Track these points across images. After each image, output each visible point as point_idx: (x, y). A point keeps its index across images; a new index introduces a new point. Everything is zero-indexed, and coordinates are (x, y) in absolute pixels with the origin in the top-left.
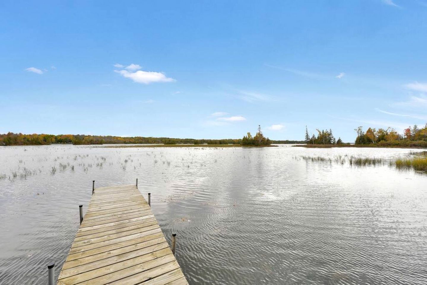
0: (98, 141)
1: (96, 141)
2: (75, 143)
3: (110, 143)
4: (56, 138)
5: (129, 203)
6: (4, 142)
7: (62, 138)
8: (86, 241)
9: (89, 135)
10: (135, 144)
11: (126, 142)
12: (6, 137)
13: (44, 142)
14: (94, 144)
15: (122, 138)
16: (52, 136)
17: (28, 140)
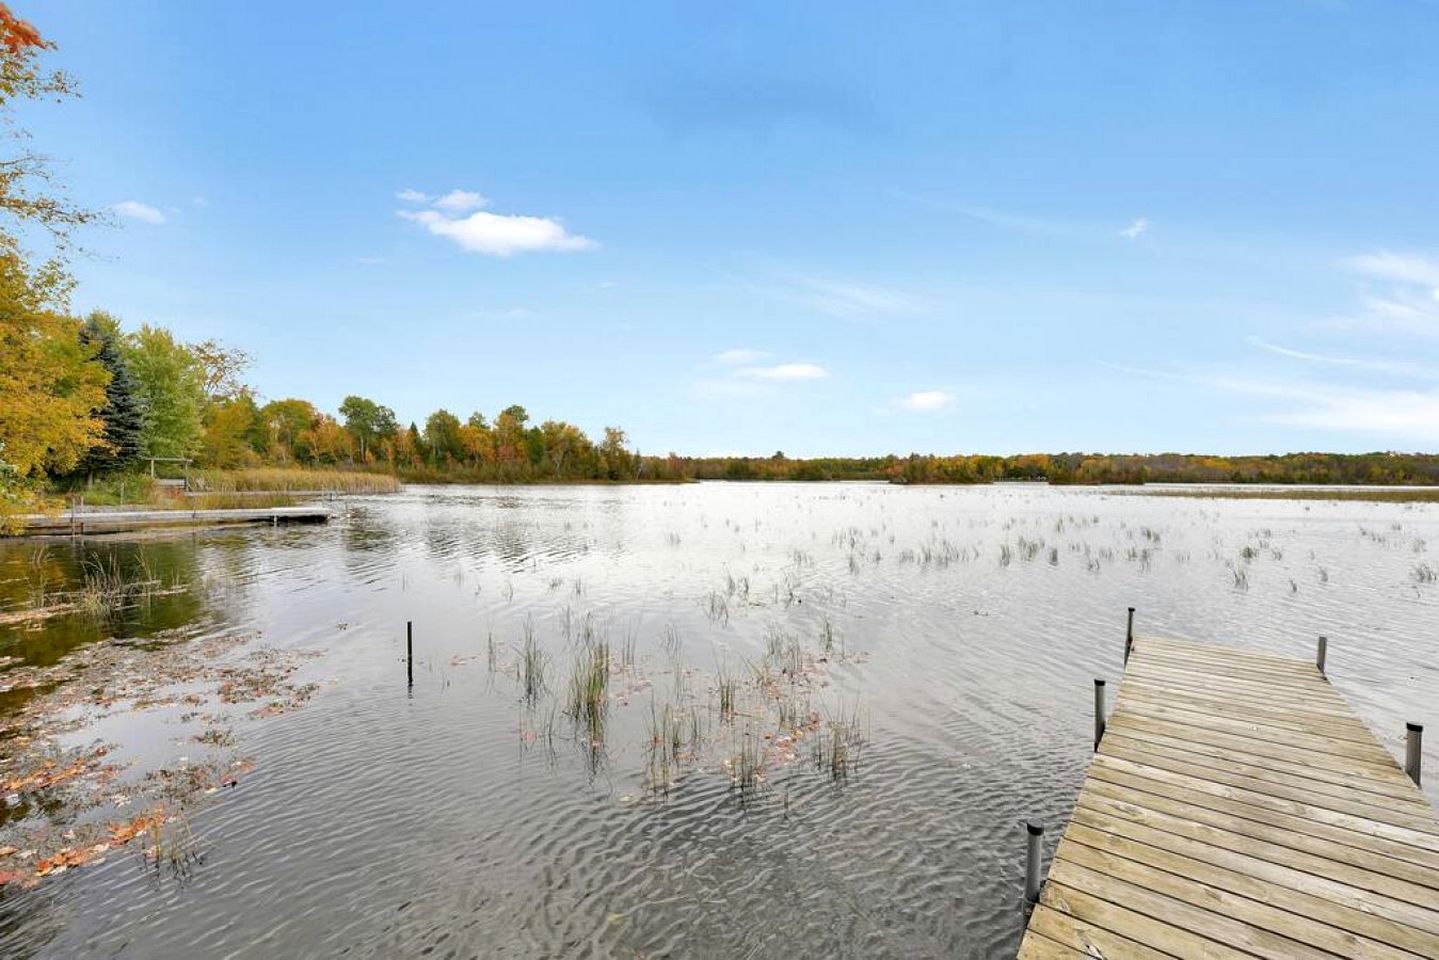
0: (1127, 472)
1: (1119, 474)
2: (1056, 480)
3: (1171, 479)
4: (1005, 463)
5: (1289, 733)
6: (905, 476)
7: (1020, 465)
8: (1122, 805)
9: (1095, 455)
10: (1286, 483)
11: (1244, 474)
12: (907, 464)
13: (978, 475)
14: (1111, 482)
15: (1225, 459)
16: (996, 459)
17: (946, 472)
